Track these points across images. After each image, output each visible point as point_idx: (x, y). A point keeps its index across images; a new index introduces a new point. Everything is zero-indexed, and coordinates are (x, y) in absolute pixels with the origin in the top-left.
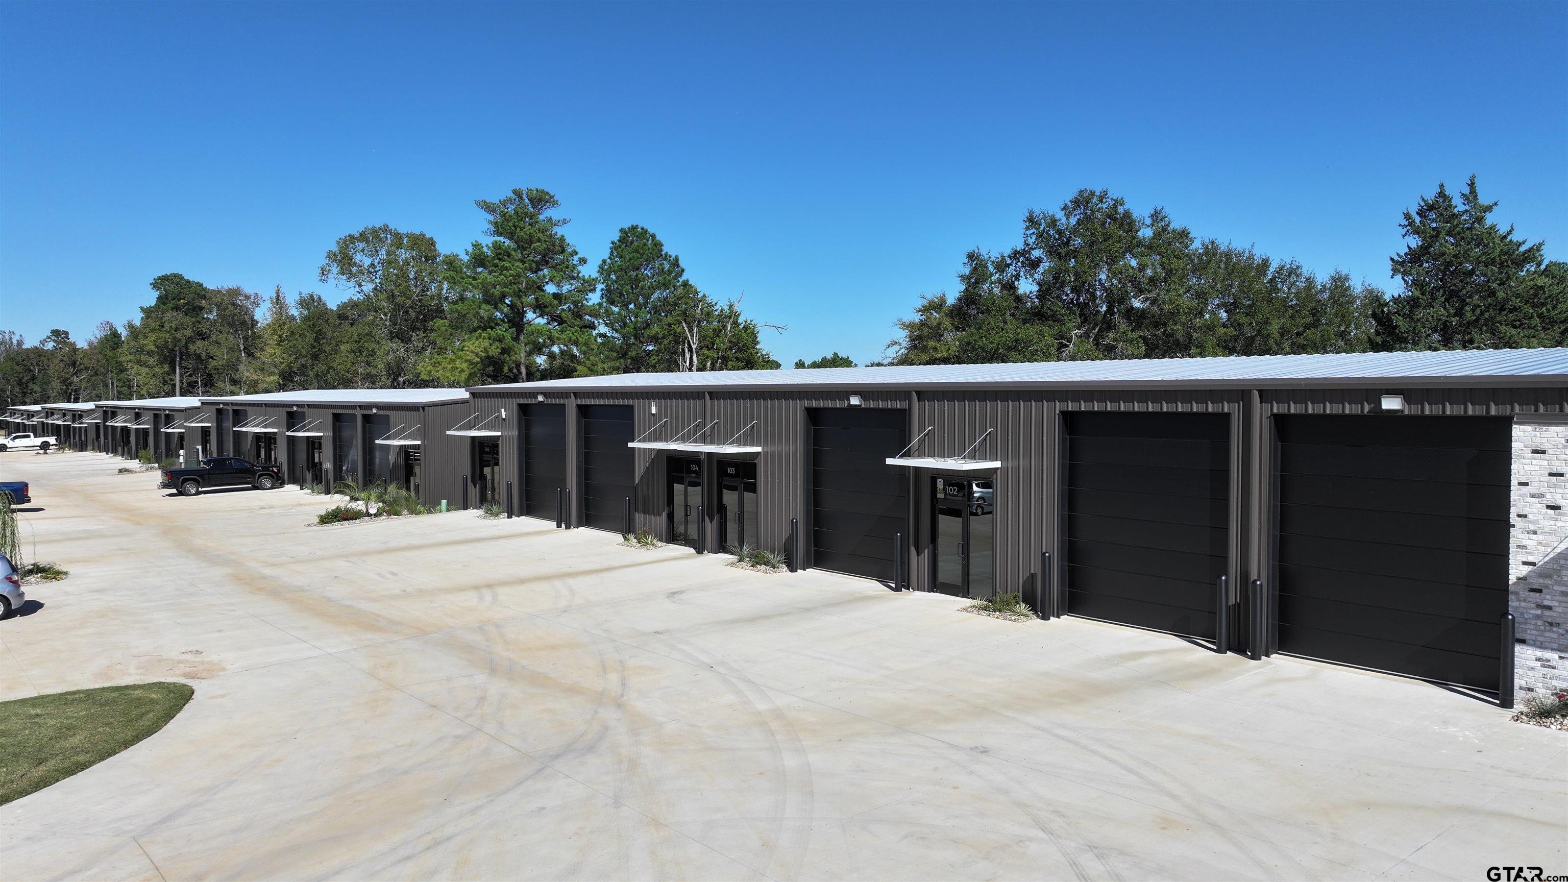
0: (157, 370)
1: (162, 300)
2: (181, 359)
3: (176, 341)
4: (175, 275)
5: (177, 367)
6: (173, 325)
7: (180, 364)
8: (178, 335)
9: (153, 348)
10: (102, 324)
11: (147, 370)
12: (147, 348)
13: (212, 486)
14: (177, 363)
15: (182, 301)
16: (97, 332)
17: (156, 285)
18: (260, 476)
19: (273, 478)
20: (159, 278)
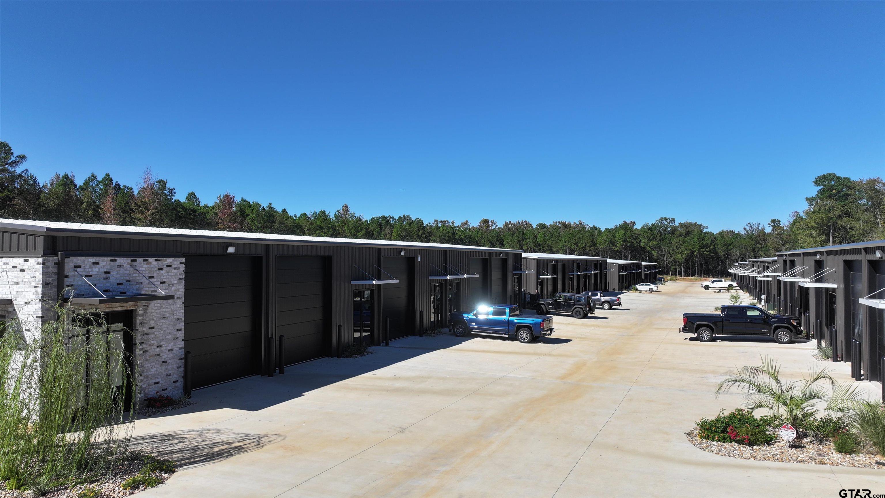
0: (817, 239)
1: (821, 192)
2: (834, 231)
3: (829, 219)
4: (830, 175)
5: (831, 237)
6: (827, 208)
7: (833, 234)
8: (830, 215)
9: (814, 225)
10: (793, 213)
11: (811, 239)
12: (810, 225)
13: (725, 334)
14: (831, 234)
15: (834, 191)
16: (790, 218)
17: (817, 182)
18: (776, 328)
19: (791, 331)
20: (819, 177)
